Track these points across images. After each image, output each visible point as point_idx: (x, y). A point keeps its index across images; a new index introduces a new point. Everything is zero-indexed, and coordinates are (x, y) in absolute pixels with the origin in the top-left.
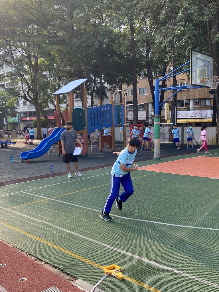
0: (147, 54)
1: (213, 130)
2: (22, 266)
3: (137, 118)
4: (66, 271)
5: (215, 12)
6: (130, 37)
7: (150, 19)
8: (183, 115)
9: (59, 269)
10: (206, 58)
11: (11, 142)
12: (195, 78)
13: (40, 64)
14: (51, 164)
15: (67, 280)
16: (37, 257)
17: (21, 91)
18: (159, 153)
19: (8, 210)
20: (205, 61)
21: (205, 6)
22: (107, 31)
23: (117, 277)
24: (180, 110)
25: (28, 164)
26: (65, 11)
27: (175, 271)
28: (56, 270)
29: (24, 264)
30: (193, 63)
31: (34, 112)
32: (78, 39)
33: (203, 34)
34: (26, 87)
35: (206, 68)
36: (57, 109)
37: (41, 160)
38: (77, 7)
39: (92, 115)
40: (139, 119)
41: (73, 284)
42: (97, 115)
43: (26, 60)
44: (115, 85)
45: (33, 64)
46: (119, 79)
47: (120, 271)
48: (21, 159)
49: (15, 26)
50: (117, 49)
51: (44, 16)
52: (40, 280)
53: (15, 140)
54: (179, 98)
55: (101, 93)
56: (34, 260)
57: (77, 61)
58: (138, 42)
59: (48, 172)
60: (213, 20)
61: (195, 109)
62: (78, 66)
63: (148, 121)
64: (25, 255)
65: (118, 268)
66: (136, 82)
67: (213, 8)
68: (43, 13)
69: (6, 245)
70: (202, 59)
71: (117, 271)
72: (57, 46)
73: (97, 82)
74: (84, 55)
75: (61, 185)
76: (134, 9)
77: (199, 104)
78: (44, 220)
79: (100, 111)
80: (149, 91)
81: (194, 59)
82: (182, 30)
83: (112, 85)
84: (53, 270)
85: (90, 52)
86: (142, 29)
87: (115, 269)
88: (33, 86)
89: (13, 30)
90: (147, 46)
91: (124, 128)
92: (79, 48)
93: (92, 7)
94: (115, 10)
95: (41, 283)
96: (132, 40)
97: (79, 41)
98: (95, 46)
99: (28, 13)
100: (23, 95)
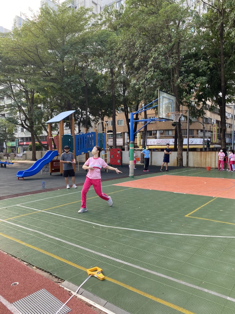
0: (124, 93)
1: (174, 154)
2: (15, 272)
3: (116, 144)
4: (54, 274)
5: (176, 62)
6: (111, 79)
7: (126, 65)
8: (152, 142)
9: (48, 272)
10: (170, 97)
12: (161, 113)
13: (36, 98)
14: (43, 181)
15: (56, 282)
16: (28, 263)
17: (19, 119)
18: (133, 172)
19: (4, 221)
20: (169, 99)
21: (169, 56)
22: (92, 73)
23: (99, 277)
24: (149, 138)
25: (24, 181)
26: (57, 55)
27: (147, 270)
28: (46, 273)
30: (160, 100)
31: (30, 138)
32: (68, 78)
33: (167, 79)
34: (23, 117)
35: (170, 105)
36: (49, 135)
37: (35, 178)
38: (67, 52)
39: (79, 141)
40: (117, 145)
41: (60, 286)
42: (83, 141)
43: (24, 94)
44: (98, 117)
45: (30, 97)
46: (101, 112)
47: (102, 273)
48: (17, 176)
49: (14, 65)
50: (100, 87)
51: (39, 58)
52: (30, 284)
53: (13, 161)
54: (148, 129)
55: (87, 123)
56: (26, 266)
57: (67, 96)
58: (117, 82)
59: (40, 188)
60: (175, 68)
61: (161, 138)
62: (68, 100)
63: (124, 147)
64: (18, 261)
65: (99, 270)
66: (115, 115)
67: (175, 59)
68: (39, 56)
70: (167, 98)
71: (99, 273)
72: (50, 83)
73: (83, 114)
74: (72, 91)
75: (51, 199)
76: (113, 56)
77: (164, 134)
78: (36, 230)
79: (86, 137)
80: (126, 122)
81: (161, 97)
82: (152, 75)
83: (96, 117)
84: (42, 274)
85: (78, 89)
86: (120, 73)
87: (97, 270)
88: (29, 116)
89: (13, 69)
90: (124, 86)
91: (106, 152)
92: (68, 85)
93: (80, 53)
94: (99, 57)
95: (32, 286)
96: (112, 81)
97: (69, 80)
98: (82, 84)
99: (26, 55)
100: (20, 123)
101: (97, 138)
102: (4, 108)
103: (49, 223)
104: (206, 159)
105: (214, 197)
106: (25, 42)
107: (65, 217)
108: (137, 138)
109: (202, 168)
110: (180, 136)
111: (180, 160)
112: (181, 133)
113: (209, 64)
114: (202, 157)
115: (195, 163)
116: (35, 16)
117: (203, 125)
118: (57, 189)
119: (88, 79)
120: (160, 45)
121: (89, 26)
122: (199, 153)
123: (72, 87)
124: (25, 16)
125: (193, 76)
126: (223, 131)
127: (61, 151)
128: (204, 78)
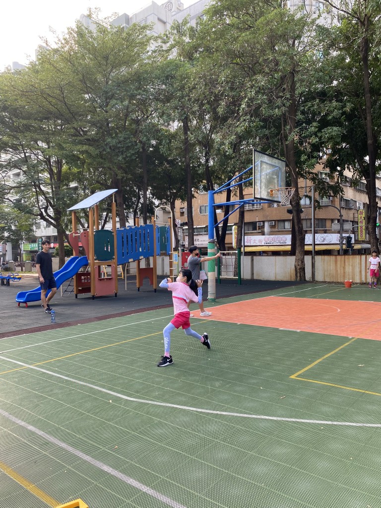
0: (207, 161)
1: (291, 261)
5: (288, 104)
8: (254, 241)
10: (275, 163)
11: (14, 278)
12: (259, 189)
13: (66, 173)
17: (36, 207)
18: (214, 292)
20: (273, 166)
22: (152, 129)
24: (249, 234)
25: (26, 309)
26: (96, 101)
30: (256, 168)
32: (112, 138)
34: (43, 202)
35: (275, 177)
36: (73, 231)
39: (125, 240)
42: (132, 240)
43: (44, 166)
44: (165, 201)
45: (56, 171)
46: (171, 192)
48: (17, 301)
49: (29, 118)
50: (165, 152)
51: (67, 106)
53: (21, 275)
54: (248, 218)
57: (111, 167)
58: (194, 145)
59: (48, 321)
61: (271, 233)
66: (193, 196)
67: (286, 100)
68: (65, 103)
70: (270, 164)
72: (83, 147)
73: (141, 196)
74: (120, 158)
75: (58, 343)
76: (186, 100)
77: (277, 227)
79: (136, 233)
81: (258, 163)
82: (247, 126)
83: (162, 201)
85: (129, 155)
89: (26, 125)
90: (206, 148)
92: (113, 150)
97: (114, 141)
98: (136, 147)
99: (45, 103)
100: (38, 212)
101: (156, 235)
102: (11, 189)
103: (30, 392)
104: (344, 268)
105: (351, 337)
106: (42, 80)
107: (66, 380)
108: (232, 234)
109: (338, 283)
110: (299, 230)
111: (300, 270)
112: (302, 225)
113: (345, 107)
114: (339, 265)
115: (327, 276)
116: (59, 40)
117: (340, 212)
118: (76, 323)
119: (145, 139)
120: (259, 77)
121: (149, 54)
122: (332, 258)
123: (119, 152)
124: (43, 41)
125: (317, 127)
126: (371, 221)
127: (93, 258)
128: (335, 128)
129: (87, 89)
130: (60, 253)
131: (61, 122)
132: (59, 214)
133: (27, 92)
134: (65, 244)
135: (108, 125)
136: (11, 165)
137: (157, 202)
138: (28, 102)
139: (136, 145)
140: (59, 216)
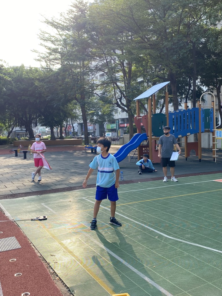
2: (35, 279)
4: (73, 291)
9: (68, 288)
13: (135, 71)
16: (54, 271)
28: (65, 289)
29: (38, 276)
32: (169, 41)
34: (118, 94)
36: (137, 115)
39: (175, 120)
42: (181, 120)
45: (127, 71)
56: (50, 274)
57: (168, 64)
64: (46, 266)
68: (134, 20)
69: (35, 253)
72: (146, 51)
74: (175, 57)
79: (184, 115)
84: (61, 288)
88: (126, 93)
91: (214, 135)
92: (169, 50)
97: (170, 44)
98: (187, 47)
100: (116, 102)
101: (201, 116)
102: (97, 86)
106: (117, 5)
118: (137, 181)
119: (195, 39)
123: (174, 52)
127: (151, 134)
129: (150, 6)
130: (130, 131)
131: (131, 34)
132: (129, 102)
133: (107, 15)
134: (134, 124)
135: (166, 31)
136: (98, 69)
137: (205, 88)
138: (109, 22)
139: (188, 44)
140: (129, 104)
